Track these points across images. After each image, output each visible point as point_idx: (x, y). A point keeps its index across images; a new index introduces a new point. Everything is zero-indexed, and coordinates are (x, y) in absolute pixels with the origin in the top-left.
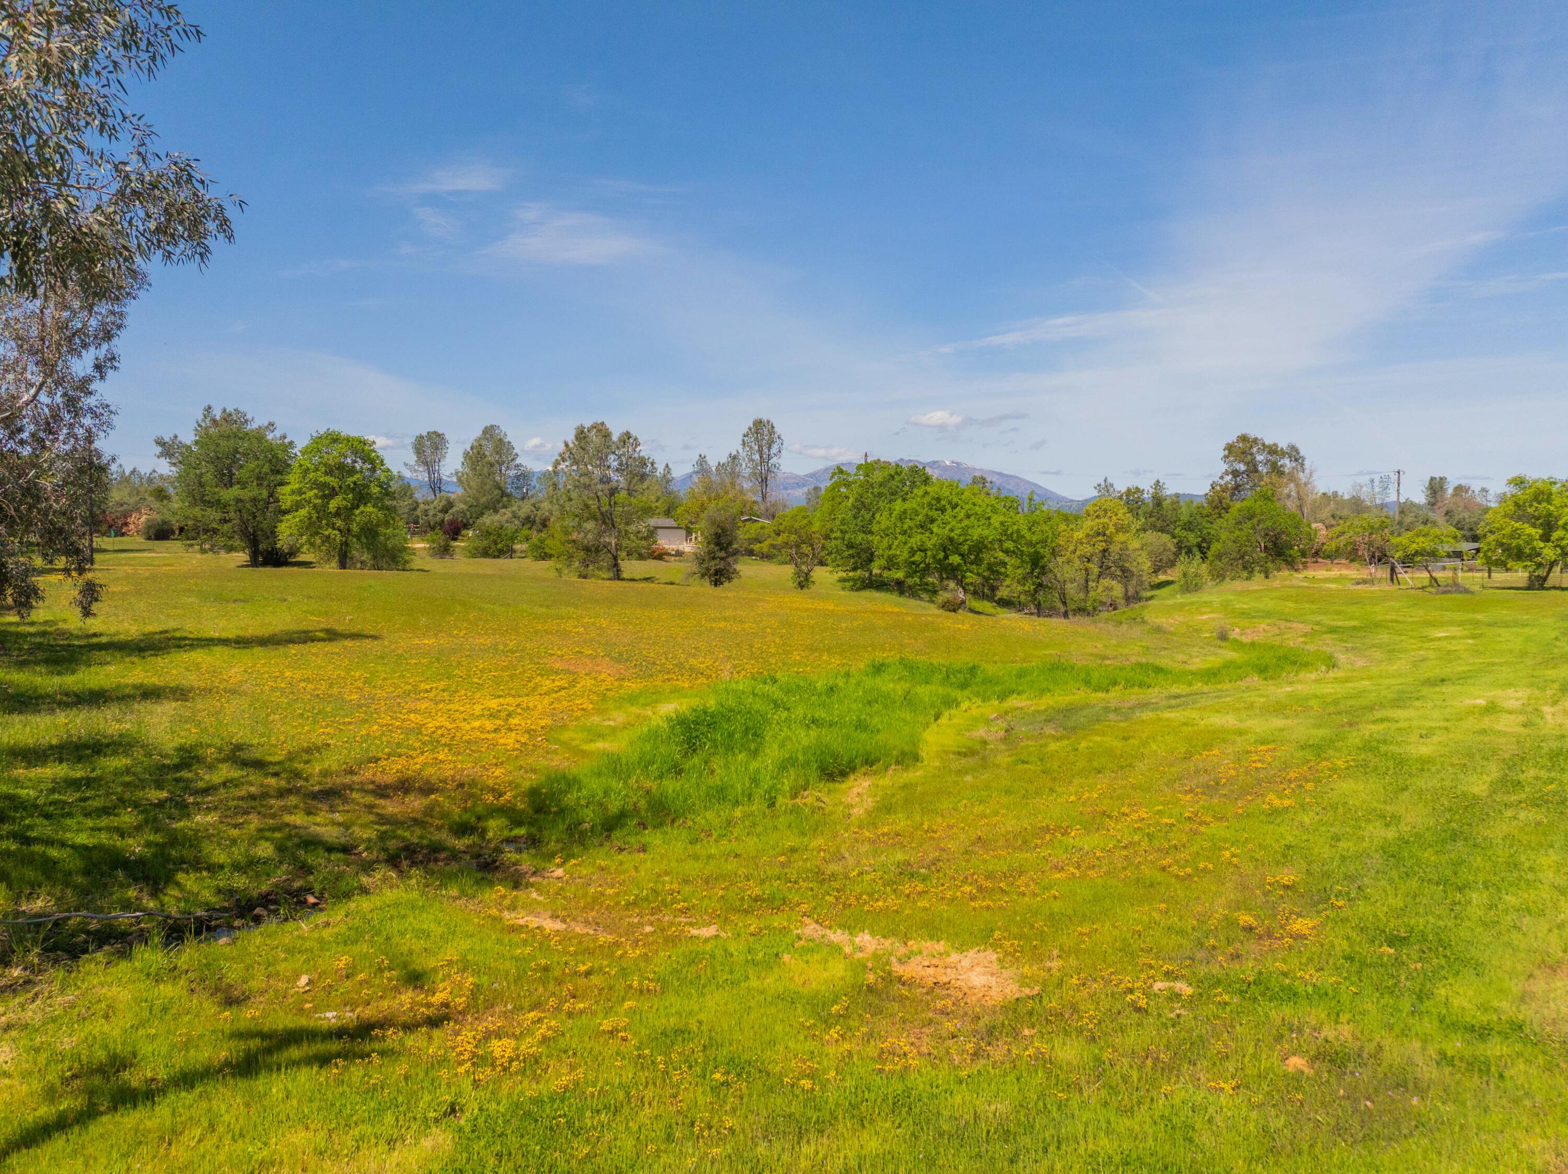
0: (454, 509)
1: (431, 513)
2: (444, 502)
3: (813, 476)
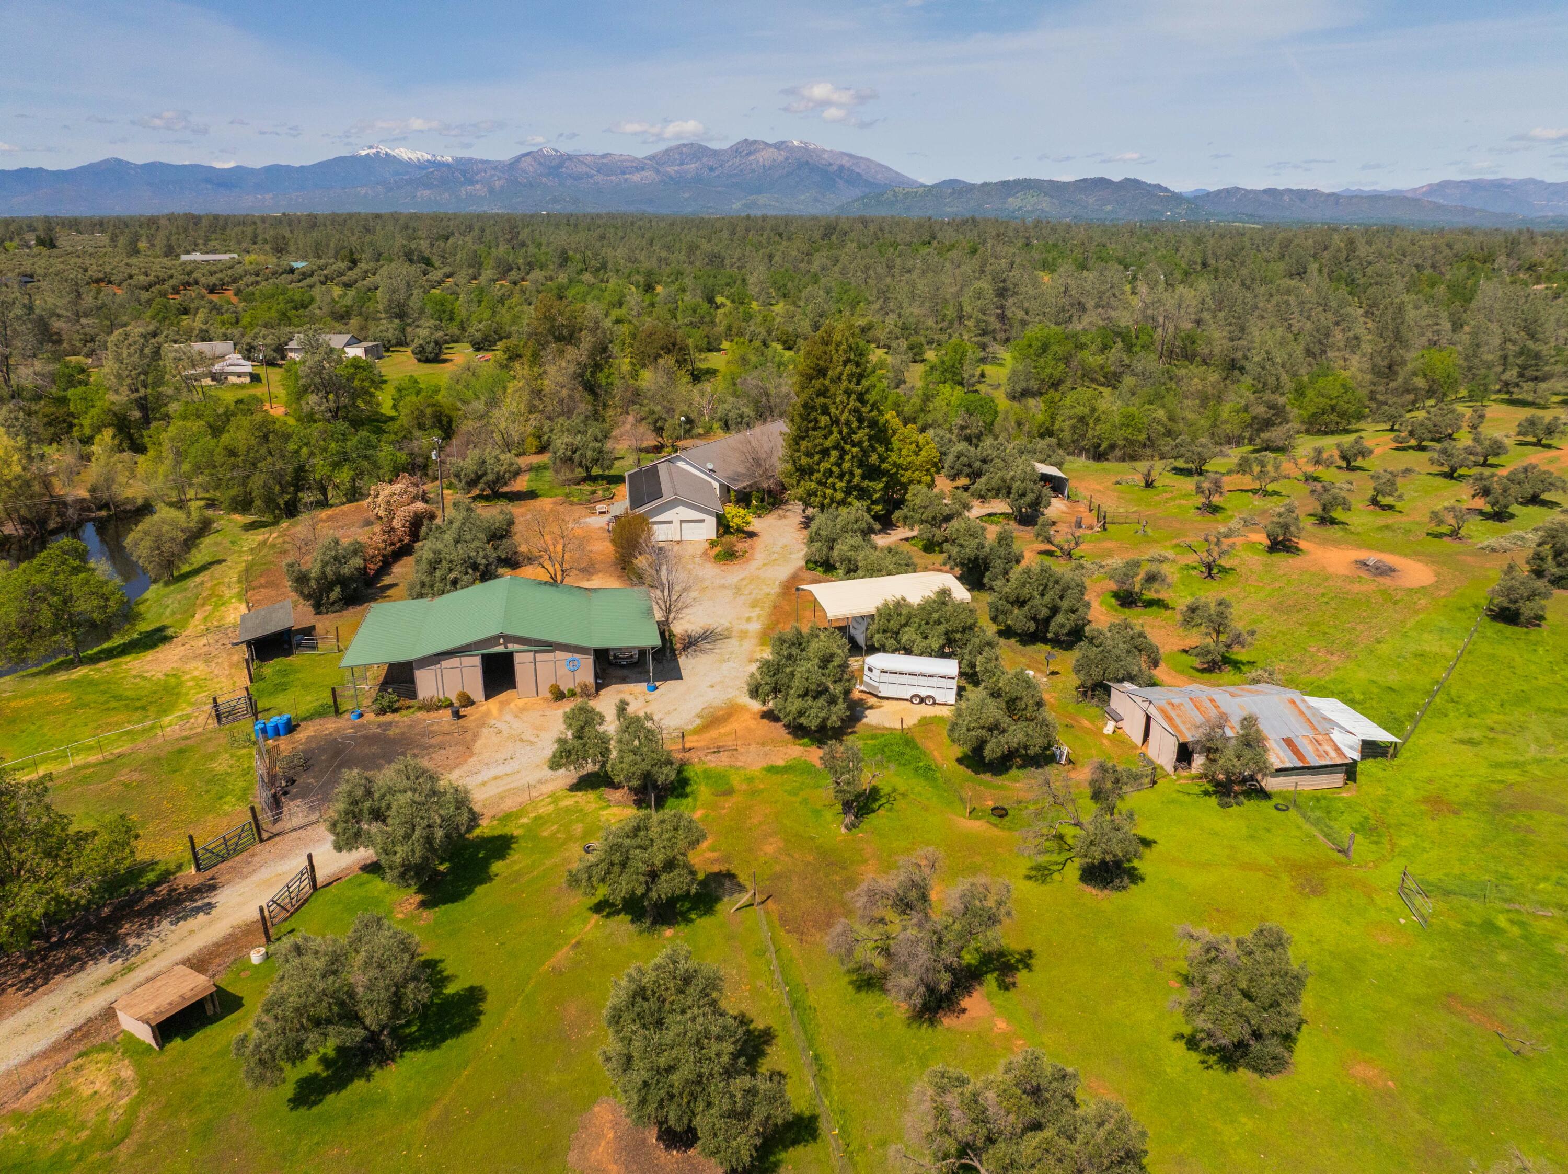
3: (652, 158)
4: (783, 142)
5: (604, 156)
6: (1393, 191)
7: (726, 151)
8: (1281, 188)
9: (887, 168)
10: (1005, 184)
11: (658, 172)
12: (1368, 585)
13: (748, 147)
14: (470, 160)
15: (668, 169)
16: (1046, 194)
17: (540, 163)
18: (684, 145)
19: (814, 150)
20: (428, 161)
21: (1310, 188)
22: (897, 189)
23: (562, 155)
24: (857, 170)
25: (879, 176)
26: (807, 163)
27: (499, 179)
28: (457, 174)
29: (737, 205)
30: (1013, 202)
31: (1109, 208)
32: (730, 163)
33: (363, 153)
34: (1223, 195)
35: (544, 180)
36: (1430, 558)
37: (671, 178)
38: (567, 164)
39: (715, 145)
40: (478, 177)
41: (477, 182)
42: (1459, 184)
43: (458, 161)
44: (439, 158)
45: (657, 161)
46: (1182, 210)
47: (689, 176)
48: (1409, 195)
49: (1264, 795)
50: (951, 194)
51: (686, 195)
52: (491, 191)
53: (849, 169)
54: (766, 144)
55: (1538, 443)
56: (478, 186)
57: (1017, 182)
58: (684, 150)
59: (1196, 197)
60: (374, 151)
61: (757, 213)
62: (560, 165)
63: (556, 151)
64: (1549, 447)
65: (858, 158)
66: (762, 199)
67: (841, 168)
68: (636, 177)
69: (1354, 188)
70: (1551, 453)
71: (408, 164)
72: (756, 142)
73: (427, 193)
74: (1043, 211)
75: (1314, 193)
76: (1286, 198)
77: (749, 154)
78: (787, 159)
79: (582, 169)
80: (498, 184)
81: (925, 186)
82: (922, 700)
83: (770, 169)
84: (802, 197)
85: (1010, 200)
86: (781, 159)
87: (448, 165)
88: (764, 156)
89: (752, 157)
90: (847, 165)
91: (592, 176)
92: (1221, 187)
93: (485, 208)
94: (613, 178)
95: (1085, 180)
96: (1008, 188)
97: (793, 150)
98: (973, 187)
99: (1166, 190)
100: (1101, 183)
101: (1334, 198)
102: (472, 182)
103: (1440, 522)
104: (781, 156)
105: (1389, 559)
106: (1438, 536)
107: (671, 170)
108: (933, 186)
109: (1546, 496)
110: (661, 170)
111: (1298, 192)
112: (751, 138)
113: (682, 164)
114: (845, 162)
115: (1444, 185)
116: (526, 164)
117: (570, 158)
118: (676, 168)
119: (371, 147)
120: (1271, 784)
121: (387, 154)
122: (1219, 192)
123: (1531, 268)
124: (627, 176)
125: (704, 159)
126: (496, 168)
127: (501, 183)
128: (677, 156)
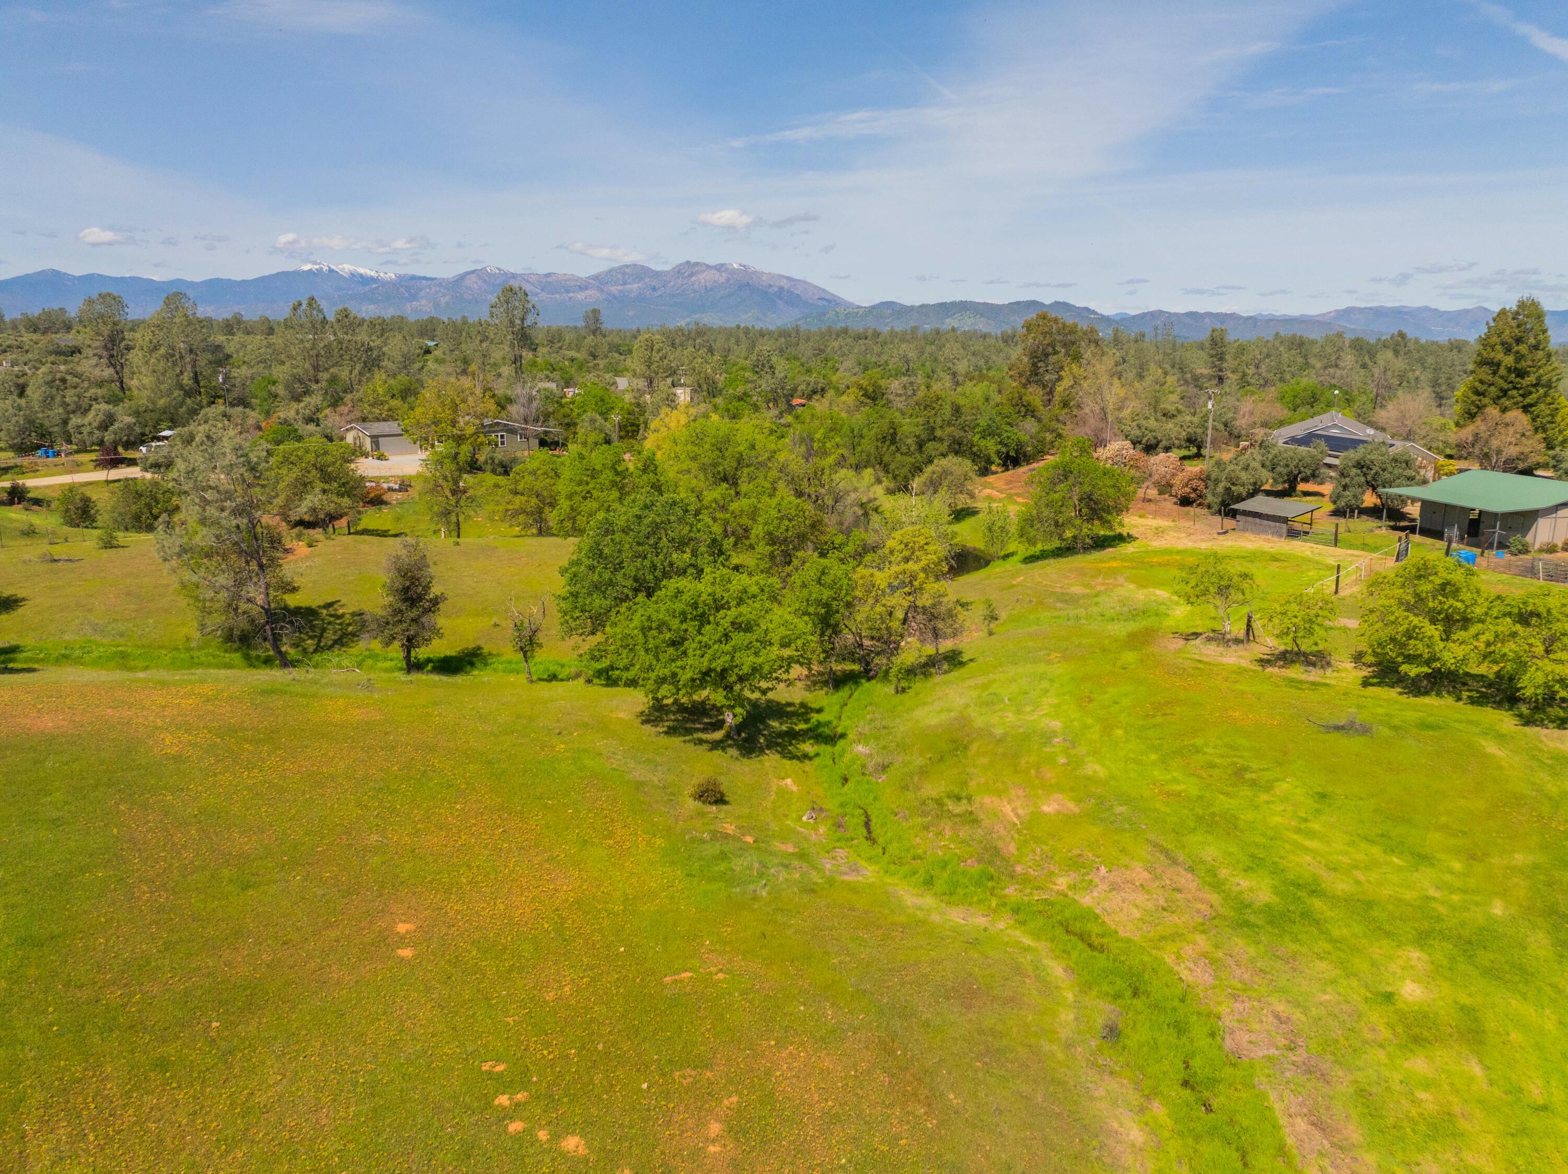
0: (116, 425)
1: (85, 431)
2: (101, 417)
3: (596, 277)
4: (722, 265)
5: (548, 275)
7: (668, 272)
10: (943, 306)
11: (602, 291)
13: (689, 269)
14: (412, 277)
15: (612, 288)
16: (982, 315)
17: (485, 281)
18: (627, 266)
19: (755, 272)
23: (505, 273)
24: (796, 292)
26: (748, 284)
27: (444, 295)
28: (402, 290)
29: (682, 323)
30: (950, 323)
32: (672, 284)
33: (306, 268)
35: (488, 297)
37: (615, 297)
38: (511, 282)
39: (656, 266)
40: (422, 293)
41: (422, 298)
42: (1361, 310)
43: (401, 278)
44: (381, 275)
45: (600, 281)
47: (632, 295)
48: (1320, 319)
50: (891, 315)
51: (631, 313)
52: (437, 307)
53: (788, 291)
54: (708, 266)
56: (424, 302)
57: (953, 304)
58: (627, 270)
59: (1122, 320)
60: (317, 267)
62: (505, 283)
63: (499, 269)
66: (703, 319)
67: (781, 289)
68: (580, 296)
71: (351, 277)
72: (697, 264)
73: (371, 308)
76: (1207, 320)
77: (691, 275)
78: (728, 280)
79: (526, 287)
80: (443, 300)
83: (711, 289)
84: (745, 316)
85: (948, 321)
86: (722, 280)
87: (391, 282)
88: (705, 278)
89: (694, 278)
91: (535, 294)
94: (557, 296)
95: (1018, 303)
96: (945, 308)
97: (733, 272)
98: (912, 308)
99: (1094, 312)
101: (1251, 321)
102: (415, 298)
104: (722, 278)
107: (614, 289)
110: (605, 289)
112: (693, 260)
113: (625, 283)
114: (784, 283)
115: (1349, 311)
116: (470, 281)
117: (514, 276)
118: (619, 288)
121: (330, 270)
124: (571, 295)
125: (647, 280)
126: (440, 285)
127: (447, 299)
128: (620, 276)
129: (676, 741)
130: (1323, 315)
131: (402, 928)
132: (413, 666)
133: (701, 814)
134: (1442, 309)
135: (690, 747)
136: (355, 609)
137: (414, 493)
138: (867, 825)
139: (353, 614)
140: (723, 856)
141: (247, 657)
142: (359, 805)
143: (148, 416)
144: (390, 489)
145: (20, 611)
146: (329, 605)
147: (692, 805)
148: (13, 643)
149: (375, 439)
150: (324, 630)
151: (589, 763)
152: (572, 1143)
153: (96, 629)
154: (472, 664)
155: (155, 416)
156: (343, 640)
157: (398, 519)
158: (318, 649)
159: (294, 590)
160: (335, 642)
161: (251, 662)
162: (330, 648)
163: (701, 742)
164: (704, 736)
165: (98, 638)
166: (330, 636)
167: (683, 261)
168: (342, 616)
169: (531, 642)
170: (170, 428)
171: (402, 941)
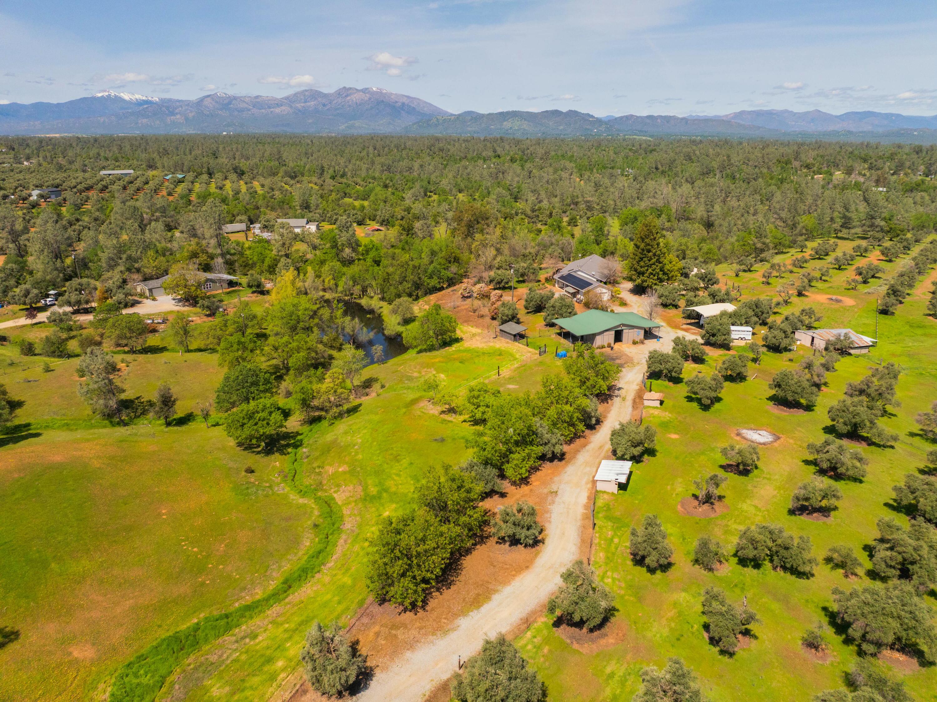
3: (287, 98)
4: (367, 89)
5: (257, 97)
6: (715, 116)
7: (333, 94)
8: (656, 115)
9: (429, 104)
10: (501, 114)
11: (291, 107)
12: (836, 306)
13: (345, 92)
14: (170, 100)
15: (297, 105)
16: (525, 120)
17: (217, 102)
18: (306, 91)
19: (386, 94)
20: (143, 100)
21: (672, 115)
22: (438, 117)
23: (229, 97)
24: (413, 105)
25: (426, 109)
26: (383, 101)
27: (191, 112)
28: (164, 109)
29: (343, 127)
30: (507, 125)
31: (561, 127)
32: (335, 101)
33: (100, 95)
34: (624, 119)
35: (220, 112)
36: (851, 297)
37: (300, 111)
38: (233, 102)
39: (325, 91)
40: (177, 111)
41: (177, 114)
42: (750, 113)
43: (162, 100)
44: (150, 99)
45: (290, 100)
46: (603, 128)
47: (310, 109)
48: (724, 119)
49: (850, 354)
50: (471, 120)
51: (310, 121)
52: (187, 119)
53: (408, 105)
54: (357, 90)
55: (861, 255)
56: (178, 116)
57: (508, 113)
58: (306, 93)
59: (609, 121)
60: (107, 94)
61: (355, 132)
62: (230, 103)
63: (226, 94)
64: (865, 256)
65: (412, 98)
66: (357, 123)
67: (403, 104)
68: (278, 110)
69: (694, 114)
70: (867, 259)
71: (130, 102)
72: (350, 88)
73: (145, 121)
74: (524, 130)
75: (674, 118)
76: (659, 120)
77: (347, 96)
78: (370, 99)
79: (244, 105)
80: (191, 115)
81: (455, 115)
82: (742, 339)
83: (360, 105)
84: (382, 122)
85: (505, 123)
86: (366, 99)
87: (156, 103)
88: (356, 97)
89: (349, 98)
90: (406, 102)
91: (249, 110)
92: (623, 115)
93: (184, 130)
94: (263, 111)
95: (547, 111)
96: (504, 116)
97: (373, 93)
98: (483, 116)
99: (592, 116)
100: (556, 113)
101: (685, 120)
102: (173, 114)
103: (850, 284)
104: (366, 97)
105: (839, 298)
106: (849, 289)
107: (299, 106)
108: (459, 115)
109: (876, 275)
110: (293, 106)
111: (665, 117)
112: (348, 86)
113: (305, 102)
114: (405, 100)
115: (742, 113)
116: (207, 102)
117: (235, 98)
118: (302, 105)
119: (105, 91)
120: (852, 351)
121: (115, 96)
122: (621, 118)
123: (808, 167)
124: (272, 110)
125: (319, 99)
126: (188, 105)
127: (193, 114)
128: (302, 97)
129: (246, 452)
130: (727, 116)
131: (164, 511)
132: (168, 424)
133: (246, 476)
134: (795, 111)
135: (250, 454)
136: (148, 399)
137: (169, 324)
138: (294, 476)
139: (147, 402)
140: (247, 488)
141: (111, 422)
142: (152, 480)
143: (42, 284)
144: (159, 323)
145: (25, 407)
146: (138, 398)
147: (243, 473)
148: (27, 422)
149: (150, 290)
150: (137, 409)
151: (217, 463)
152: (195, 549)
153: (54, 413)
154: (189, 420)
155: (45, 283)
156: (144, 412)
157: (162, 339)
158: (137, 417)
159: (124, 391)
160: (141, 414)
161: (113, 425)
162: (139, 417)
163: (254, 452)
164: (255, 450)
165: (55, 417)
166: (139, 411)
167: (342, 87)
168: (143, 403)
169: (207, 415)
170: (53, 289)
171: (163, 514)
